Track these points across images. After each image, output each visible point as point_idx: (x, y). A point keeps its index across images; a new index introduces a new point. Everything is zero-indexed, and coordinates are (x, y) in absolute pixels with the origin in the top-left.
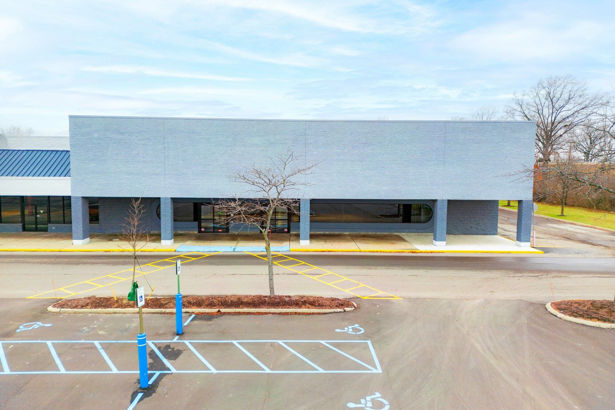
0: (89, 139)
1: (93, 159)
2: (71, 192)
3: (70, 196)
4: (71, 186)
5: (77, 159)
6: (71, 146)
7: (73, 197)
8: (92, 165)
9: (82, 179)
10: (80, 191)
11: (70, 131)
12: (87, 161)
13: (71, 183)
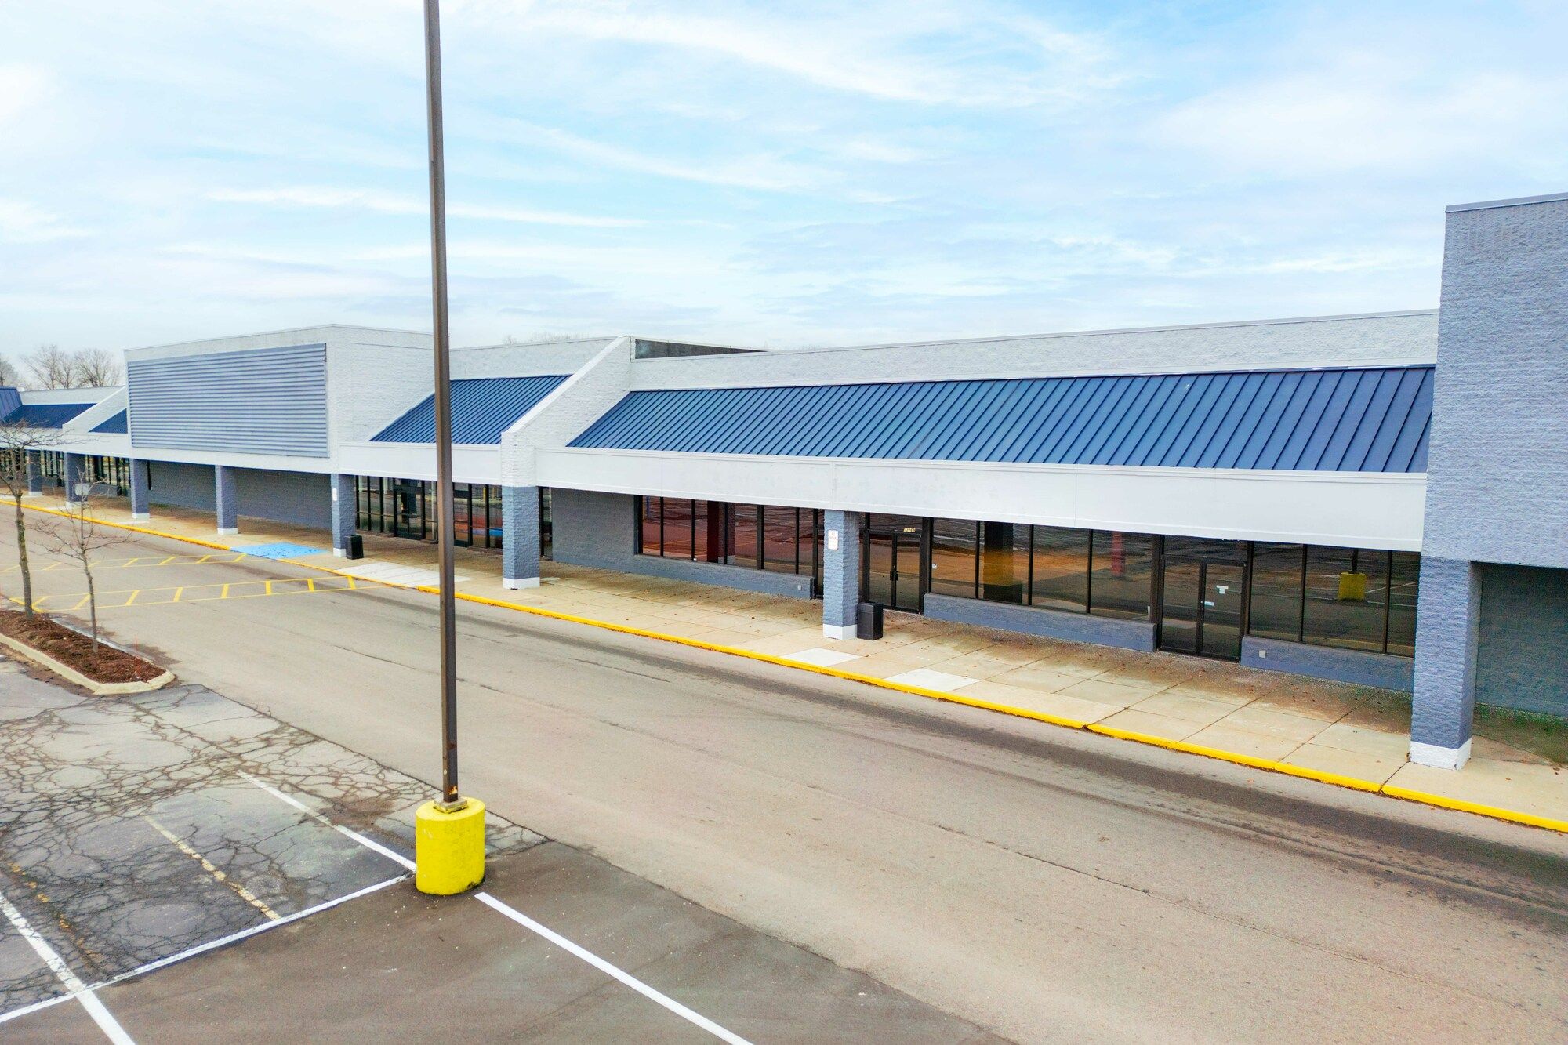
0: (1537, 304)
1: (1553, 394)
2: (1425, 536)
3: (1417, 555)
4: (1427, 515)
5: (1467, 397)
6: (1447, 339)
7: (1428, 559)
8: (1544, 420)
9: (1482, 485)
10: (1467, 538)
11: (1444, 277)
12: (1515, 406)
13: (1428, 499)
